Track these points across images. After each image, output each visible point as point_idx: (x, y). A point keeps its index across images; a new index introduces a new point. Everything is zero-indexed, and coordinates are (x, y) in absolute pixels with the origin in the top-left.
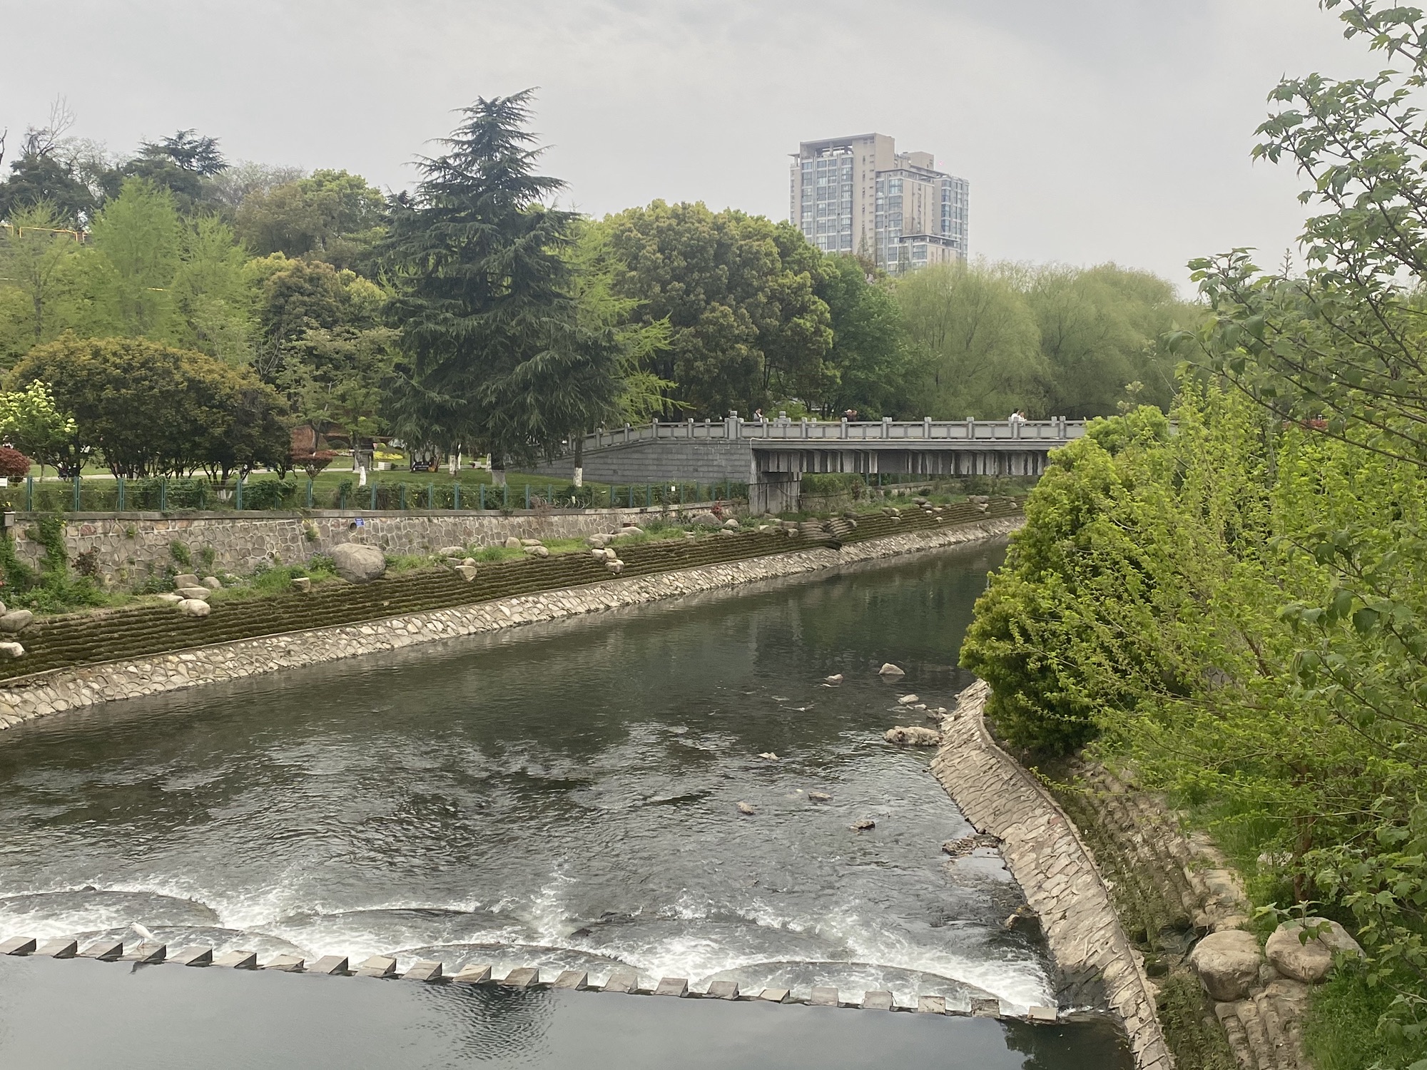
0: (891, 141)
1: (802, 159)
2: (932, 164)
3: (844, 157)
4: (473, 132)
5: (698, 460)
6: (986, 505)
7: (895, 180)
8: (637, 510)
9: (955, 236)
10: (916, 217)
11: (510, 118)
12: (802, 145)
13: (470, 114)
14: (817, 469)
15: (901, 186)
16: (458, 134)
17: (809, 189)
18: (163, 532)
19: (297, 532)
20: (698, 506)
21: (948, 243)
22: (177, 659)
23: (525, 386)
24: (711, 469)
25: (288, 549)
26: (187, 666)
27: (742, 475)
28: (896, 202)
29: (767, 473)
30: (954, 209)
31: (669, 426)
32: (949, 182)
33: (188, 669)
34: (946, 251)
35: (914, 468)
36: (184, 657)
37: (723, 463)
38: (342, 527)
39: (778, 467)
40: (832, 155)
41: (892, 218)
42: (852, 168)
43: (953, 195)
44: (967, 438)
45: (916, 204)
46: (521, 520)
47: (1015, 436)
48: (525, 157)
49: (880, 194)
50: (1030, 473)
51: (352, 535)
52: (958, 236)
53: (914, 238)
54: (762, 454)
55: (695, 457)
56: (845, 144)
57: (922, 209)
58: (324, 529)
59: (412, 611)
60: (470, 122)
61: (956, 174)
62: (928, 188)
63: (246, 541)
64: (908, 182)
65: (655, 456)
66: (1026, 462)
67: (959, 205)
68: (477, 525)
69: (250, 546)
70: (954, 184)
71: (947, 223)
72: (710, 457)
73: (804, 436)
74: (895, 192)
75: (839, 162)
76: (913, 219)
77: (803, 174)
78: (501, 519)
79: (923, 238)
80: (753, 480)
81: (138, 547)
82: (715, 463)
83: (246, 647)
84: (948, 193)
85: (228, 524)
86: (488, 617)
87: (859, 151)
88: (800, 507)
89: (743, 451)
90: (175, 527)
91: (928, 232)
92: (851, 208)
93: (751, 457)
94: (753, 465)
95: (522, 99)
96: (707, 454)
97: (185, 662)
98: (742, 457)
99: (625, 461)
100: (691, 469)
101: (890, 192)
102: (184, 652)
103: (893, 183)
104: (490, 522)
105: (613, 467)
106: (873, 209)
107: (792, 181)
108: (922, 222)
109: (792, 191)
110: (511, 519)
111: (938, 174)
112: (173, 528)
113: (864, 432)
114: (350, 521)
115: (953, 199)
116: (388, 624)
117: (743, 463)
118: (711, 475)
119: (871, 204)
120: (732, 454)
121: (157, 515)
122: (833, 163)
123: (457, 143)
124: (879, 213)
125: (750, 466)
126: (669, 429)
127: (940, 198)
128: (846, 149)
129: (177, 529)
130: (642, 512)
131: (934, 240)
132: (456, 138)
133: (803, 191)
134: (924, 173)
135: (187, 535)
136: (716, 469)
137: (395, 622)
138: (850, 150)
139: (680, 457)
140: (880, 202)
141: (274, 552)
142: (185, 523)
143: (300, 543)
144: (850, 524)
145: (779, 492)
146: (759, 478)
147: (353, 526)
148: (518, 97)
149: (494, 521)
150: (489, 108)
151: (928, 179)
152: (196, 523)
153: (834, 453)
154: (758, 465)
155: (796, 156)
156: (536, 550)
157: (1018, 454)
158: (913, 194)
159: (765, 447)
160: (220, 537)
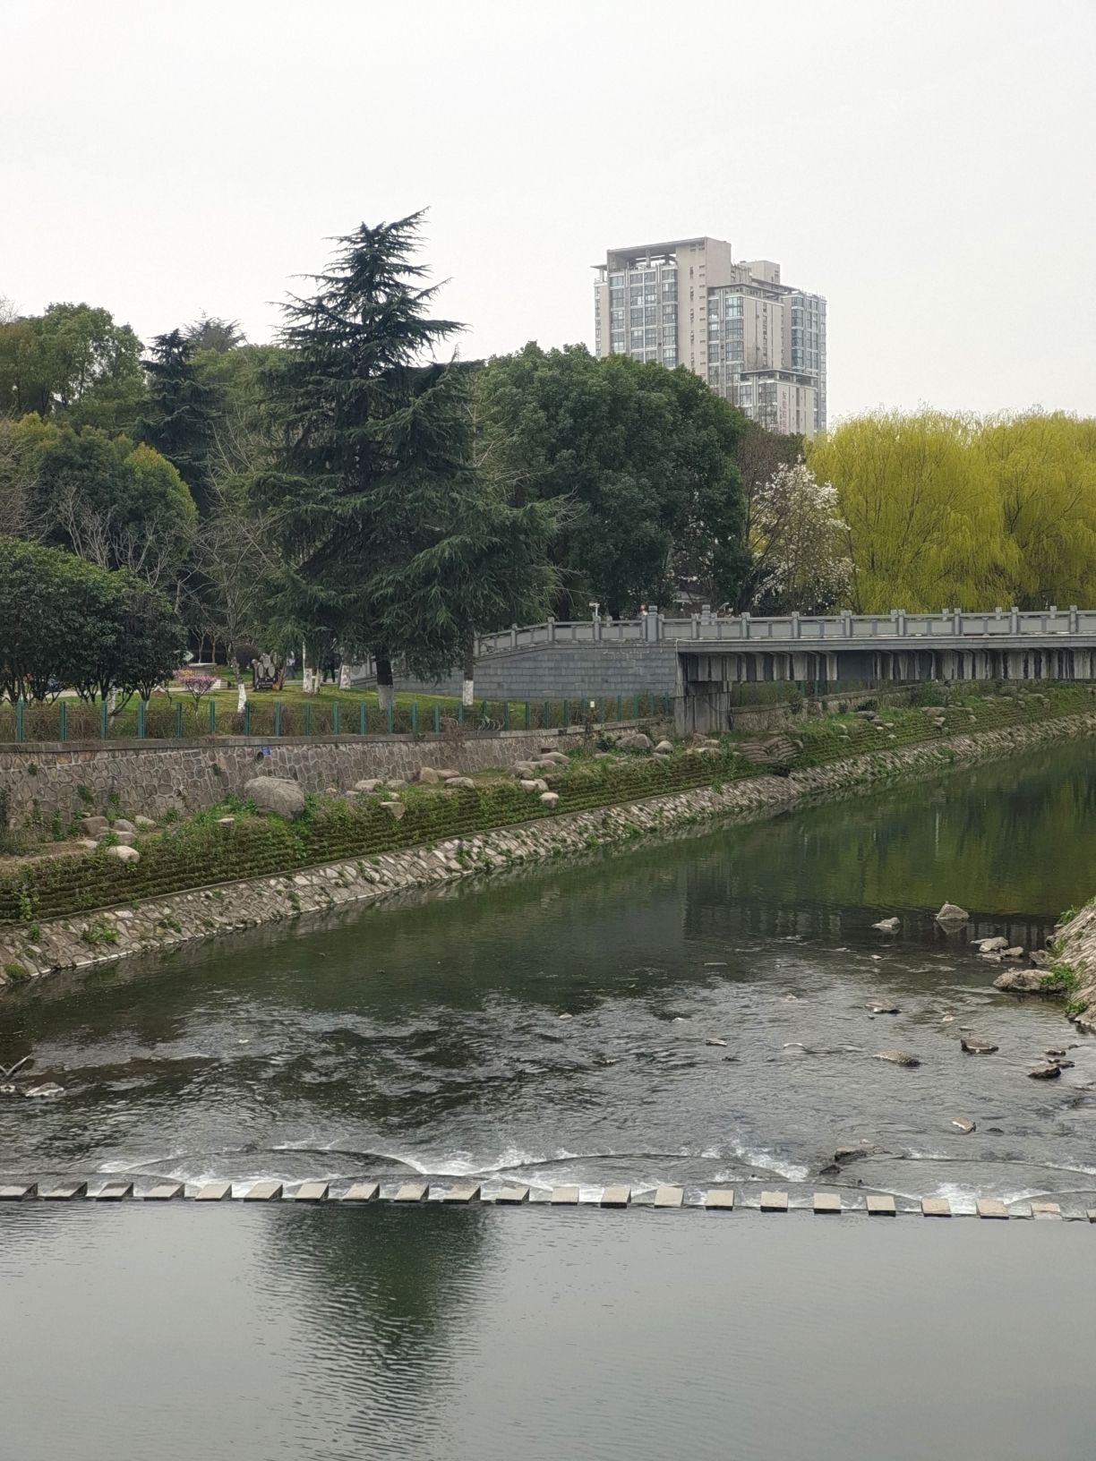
0: (725, 247)
1: (610, 271)
2: (777, 276)
3: (665, 268)
4: (352, 267)
5: (608, 668)
6: (942, 719)
7: (733, 298)
8: (555, 731)
9: (810, 371)
10: (761, 346)
11: (394, 248)
12: (611, 254)
13: (346, 244)
14: (760, 676)
15: (741, 306)
16: (334, 269)
17: (620, 312)
18: (66, 766)
19: (203, 765)
20: (621, 725)
21: (804, 380)
22: (113, 917)
23: (428, 579)
24: (624, 679)
25: (195, 785)
26: (126, 924)
27: (666, 687)
28: (737, 326)
29: (695, 683)
30: (808, 335)
31: (568, 626)
32: (801, 300)
33: (128, 928)
34: (801, 390)
35: (884, 675)
36: (120, 913)
37: (641, 672)
38: (248, 758)
39: (710, 675)
40: (649, 266)
41: (730, 348)
42: (676, 284)
43: (806, 316)
44: (953, 634)
45: (761, 330)
46: (432, 745)
47: (1014, 631)
48: (419, 297)
49: (714, 317)
50: (1032, 676)
51: (259, 767)
52: (814, 370)
53: (760, 375)
54: (689, 660)
55: (605, 664)
56: (665, 251)
57: (769, 336)
58: (229, 759)
59: (343, 857)
60: (346, 254)
61: (809, 291)
62: (776, 307)
63: (152, 776)
64: (750, 300)
65: (552, 664)
66: (1026, 663)
67: (814, 330)
68: (387, 754)
69: (155, 782)
70: (807, 303)
71: (799, 354)
72: (624, 664)
73: (745, 635)
74: (733, 314)
75: (658, 276)
76: (758, 349)
77: (611, 292)
78: (411, 745)
79: (771, 375)
80: (680, 692)
81: (41, 785)
82: (630, 671)
83: (182, 902)
84: (799, 315)
85: (131, 756)
86: (424, 864)
87: (683, 260)
88: (731, 727)
89: (666, 656)
90: (77, 761)
91: (778, 366)
92: (676, 336)
93: (676, 663)
94: (680, 673)
95: (410, 224)
96: (620, 661)
97: (122, 920)
98: (666, 664)
99: (513, 671)
100: (599, 679)
101: (727, 314)
102: (119, 908)
103: (730, 302)
104: (400, 749)
105: (495, 679)
106: (705, 337)
107: (597, 301)
108: (769, 353)
109: (598, 315)
110: (422, 745)
111: (786, 289)
112: (76, 761)
113: (822, 630)
114: (257, 751)
115: (807, 323)
116: (322, 873)
117: (667, 671)
118: (626, 686)
119: (702, 331)
120: (652, 660)
121: (59, 746)
122: (651, 277)
123: (330, 280)
124: (713, 342)
125: (676, 674)
126: (570, 630)
127: (789, 321)
128: (668, 259)
129: (80, 762)
130: (561, 733)
131: (785, 376)
132: (330, 274)
133: (611, 314)
134: (769, 288)
135: (90, 770)
136: (631, 679)
137: (328, 871)
138: (673, 259)
139: (585, 664)
140: (714, 327)
141: (181, 788)
142: (88, 755)
143: (206, 778)
144: (796, 744)
145: (707, 705)
146: (686, 690)
147: (260, 755)
148: (406, 222)
149: (404, 747)
150: (369, 236)
151: (776, 297)
152: (99, 756)
153: (781, 656)
154: (685, 672)
155: (603, 268)
156: (463, 782)
157: (1015, 653)
158: (757, 317)
159: (692, 650)
160: (124, 771)
